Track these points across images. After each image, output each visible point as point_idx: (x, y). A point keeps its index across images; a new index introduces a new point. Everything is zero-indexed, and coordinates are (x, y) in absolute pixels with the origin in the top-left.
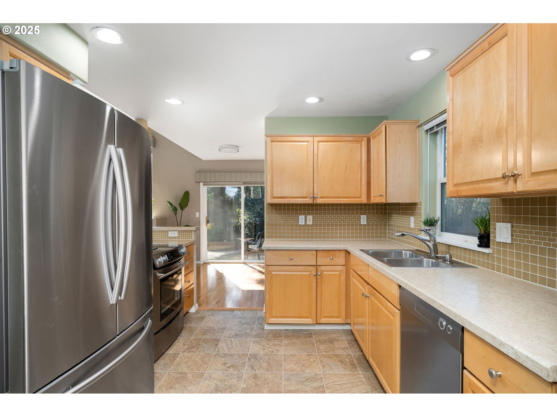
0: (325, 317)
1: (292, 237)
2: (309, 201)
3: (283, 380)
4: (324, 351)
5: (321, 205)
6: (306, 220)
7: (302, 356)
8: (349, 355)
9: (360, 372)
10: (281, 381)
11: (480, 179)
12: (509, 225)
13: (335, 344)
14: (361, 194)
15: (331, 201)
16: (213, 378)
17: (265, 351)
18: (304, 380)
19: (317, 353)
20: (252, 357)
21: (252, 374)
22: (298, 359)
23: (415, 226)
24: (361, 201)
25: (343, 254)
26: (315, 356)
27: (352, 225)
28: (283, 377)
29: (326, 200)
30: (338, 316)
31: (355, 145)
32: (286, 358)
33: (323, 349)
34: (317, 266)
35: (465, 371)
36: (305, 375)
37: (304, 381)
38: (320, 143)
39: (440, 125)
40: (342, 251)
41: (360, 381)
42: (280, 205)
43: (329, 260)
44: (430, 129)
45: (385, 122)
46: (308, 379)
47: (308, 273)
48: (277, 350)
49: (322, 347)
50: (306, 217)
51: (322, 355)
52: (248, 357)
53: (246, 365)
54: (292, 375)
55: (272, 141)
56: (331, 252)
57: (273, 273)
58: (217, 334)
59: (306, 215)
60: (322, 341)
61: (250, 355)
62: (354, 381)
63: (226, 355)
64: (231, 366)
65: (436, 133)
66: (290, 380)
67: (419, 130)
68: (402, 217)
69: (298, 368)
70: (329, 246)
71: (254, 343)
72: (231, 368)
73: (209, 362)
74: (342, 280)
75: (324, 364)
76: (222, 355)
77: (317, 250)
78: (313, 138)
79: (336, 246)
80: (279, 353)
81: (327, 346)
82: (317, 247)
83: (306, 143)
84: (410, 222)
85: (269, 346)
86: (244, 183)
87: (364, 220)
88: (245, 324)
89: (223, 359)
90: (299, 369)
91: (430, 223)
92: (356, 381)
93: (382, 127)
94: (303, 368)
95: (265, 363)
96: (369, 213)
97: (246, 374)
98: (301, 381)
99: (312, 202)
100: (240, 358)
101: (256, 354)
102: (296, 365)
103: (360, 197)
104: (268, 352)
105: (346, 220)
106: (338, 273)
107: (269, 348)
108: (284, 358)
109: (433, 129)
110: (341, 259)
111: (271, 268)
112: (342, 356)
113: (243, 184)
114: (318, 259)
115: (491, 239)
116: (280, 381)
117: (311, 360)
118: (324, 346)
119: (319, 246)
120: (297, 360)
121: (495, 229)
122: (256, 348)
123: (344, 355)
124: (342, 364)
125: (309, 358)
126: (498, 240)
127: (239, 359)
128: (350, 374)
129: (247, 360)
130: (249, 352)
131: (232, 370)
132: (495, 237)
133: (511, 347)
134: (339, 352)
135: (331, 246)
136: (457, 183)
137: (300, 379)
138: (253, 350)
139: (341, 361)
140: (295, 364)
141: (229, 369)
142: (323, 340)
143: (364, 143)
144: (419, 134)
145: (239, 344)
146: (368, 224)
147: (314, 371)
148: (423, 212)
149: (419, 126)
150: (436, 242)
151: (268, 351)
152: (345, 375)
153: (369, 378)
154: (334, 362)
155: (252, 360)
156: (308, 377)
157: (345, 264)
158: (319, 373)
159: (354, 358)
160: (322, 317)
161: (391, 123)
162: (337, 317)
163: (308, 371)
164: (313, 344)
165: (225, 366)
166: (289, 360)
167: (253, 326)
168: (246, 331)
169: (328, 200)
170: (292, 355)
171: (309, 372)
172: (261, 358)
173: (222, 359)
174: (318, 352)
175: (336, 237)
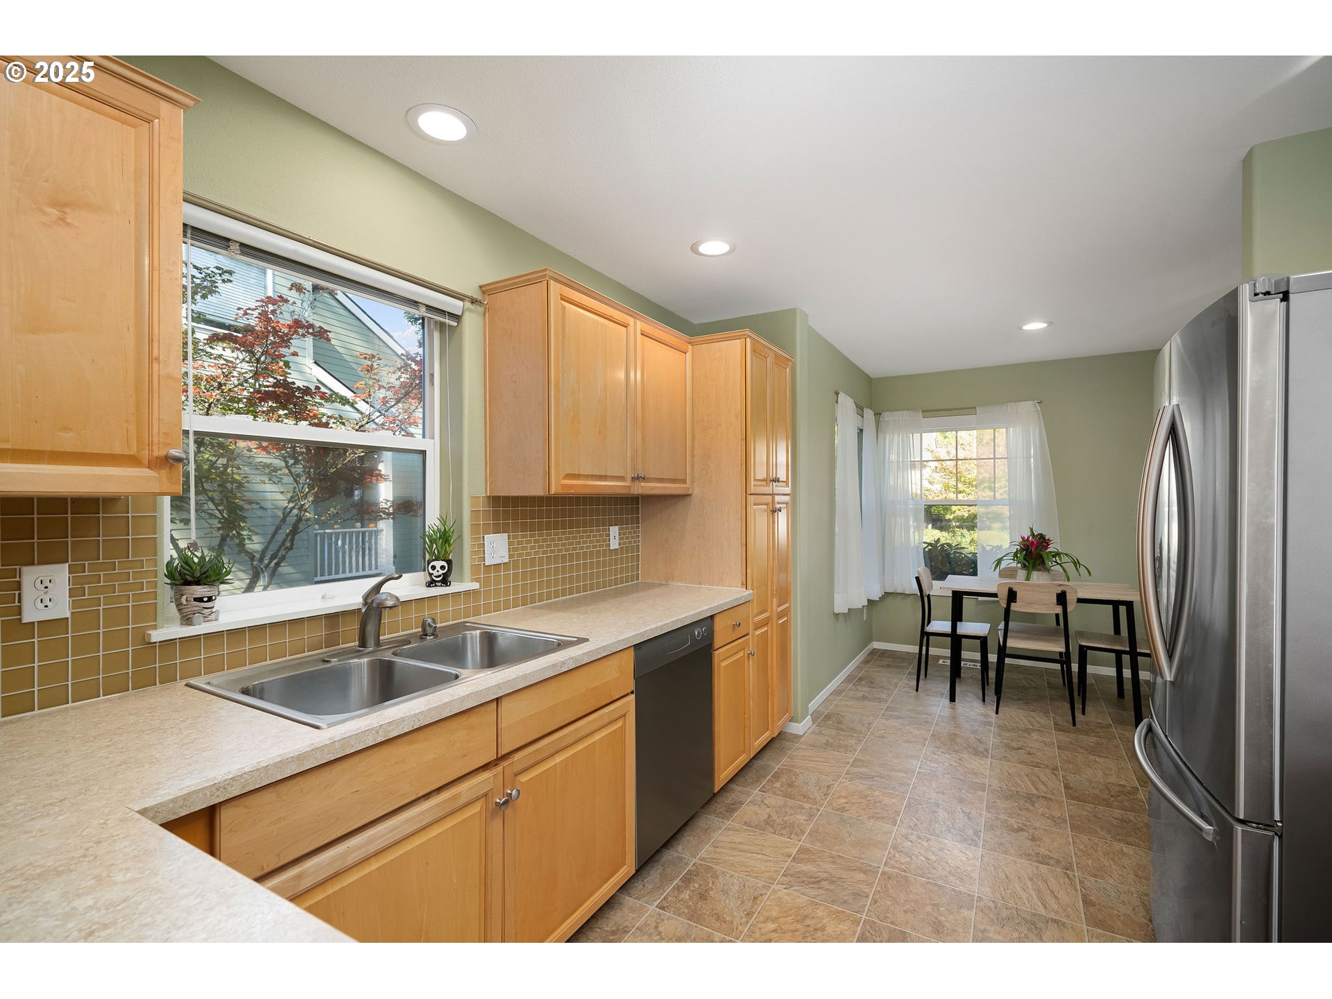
3: (870, 900)
10: (875, 896)
66: (855, 894)
116: (878, 896)
126: (489, 562)
132: (482, 559)
137: (832, 888)
171: (803, 896)
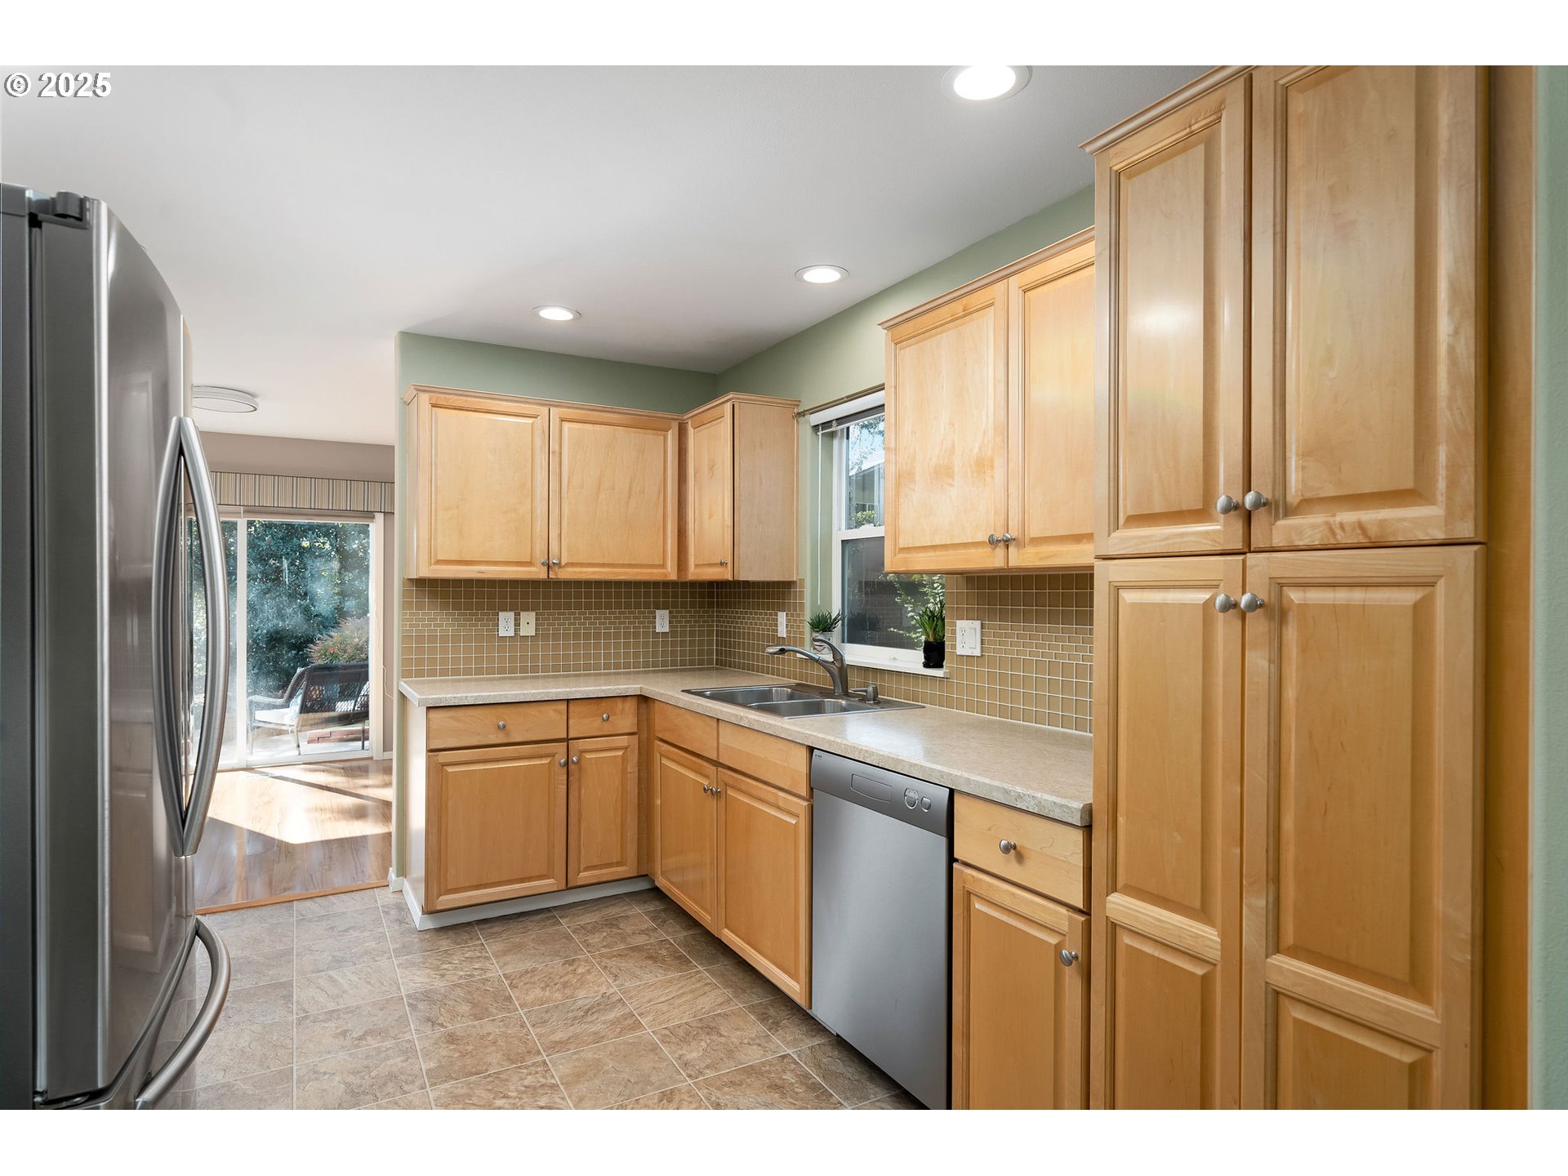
0: (588, 869)
1: (479, 671)
2: (538, 572)
3: (528, 1026)
4: (604, 947)
5: (568, 583)
6: (517, 624)
7: (552, 968)
8: (663, 941)
9: (700, 968)
11: (949, 542)
12: (978, 624)
13: (621, 926)
14: (664, 559)
15: (594, 573)
16: (325, 1073)
17: (449, 979)
18: (582, 1013)
19: (589, 955)
20: (416, 999)
21: (438, 1035)
22: (545, 977)
23: (788, 632)
24: (666, 575)
25: (630, 706)
26: (586, 961)
27: (636, 635)
28: (525, 1019)
29: (580, 573)
30: (619, 860)
31: (651, 439)
32: (514, 982)
33: (599, 942)
34: (567, 740)
35: (955, 865)
36: (579, 1003)
37: (583, 1016)
38: (566, 425)
39: (845, 420)
40: (629, 698)
41: (707, 984)
42: (457, 582)
43: (598, 722)
44: (823, 424)
45: (731, 396)
46: (589, 1009)
47: (545, 761)
48: (482, 969)
49: (595, 939)
50: (517, 615)
51: (603, 956)
52: (406, 1004)
53: (410, 1020)
54: (547, 1012)
55: (434, 406)
56: (604, 704)
57: (450, 769)
58: (271, 973)
59: (517, 610)
60: (589, 927)
61: (409, 996)
62: (694, 986)
63: (334, 1015)
64: (366, 1034)
65: (832, 435)
66: (545, 1022)
67: (798, 422)
68: (756, 614)
69: (556, 995)
70: (599, 688)
71: (406, 968)
72: (369, 1038)
73: (289, 1041)
74: (629, 770)
75: (614, 970)
76: (321, 1018)
77: (568, 700)
78: (547, 409)
79: (616, 687)
80: (488, 975)
81: (605, 934)
82: (570, 692)
83: (530, 421)
84: (776, 625)
85: (454, 966)
86: (249, 510)
87: (662, 622)
88: (351, 931)
89: (332, 1024)
90: (558, 995)
91: (822, 625)
92: (698, 985)
93: (725, 405)
94: (568, 991)
95: (463, 1003)
96: (675, 605)
97: (419, 1039)
98: (575, 1018)
99: (546, 577)
100: (381, 1010)
101: (426, 991)
102: (548, 989)
103: (663, 566)
104: (459, 980)
105: (620, 623)
106: (620, 753)
107: (455, 969)
108: (509, 981)
109: (831, 427)
110: (626, 719)
111: (443, 757)
112: (649, 947)
113: (245, 512)
114: (571, 722)
115: (946, 650)
116: (524, 1031)
117: (580, 971)
118: (597, 936)
119: (573, 689)
120: (546, 979)
121: (954, 632)
122: (416, 978)
123: (651, 944)
124: (656, 962)
125: (571, 968)
126: (959, 651)
127: (381, 1014)
128: (681, 976)
129: (407, 1008)
130: (402, 989)
131: (374, 1042)
132: (954, 647)
133: (1033, 797)
134: (641, 940)
135: (604, 688)
136: (906, 546)
137: (570, 1015)
138: (412, 985)
139: (650, 957)
140: (543, 989)
141: (364, 1042)
142: (588, 924)
143: (671, 436)
144: (798, 430)
145: (360, 979)
146: (673, 633)
147: (599, 991)
148: (807, 601)
149: (799, 414)
150: (845, 665)
151: (455, 978)
152: (670, 981)
153: (723, 975)
154: (636, 962)
155: (419, 1007)
156: (588, 1007)
157: (635, 730)
158: (611, 991)
159: (678, 945)
160: (582, 869)
161: (744, 399)
162: (618, 864)
163: (582, 994)
164: (569, 939)
165: (348, 1038)
166: (525, 984)
167: (381, 930)
168: (365, 945)
169: (586, 572)
170: (527, 972)
171: (584, 996)
172: (446, 996)
173: (326, 1025)
174: (589, 952)
175: (597, 667)
